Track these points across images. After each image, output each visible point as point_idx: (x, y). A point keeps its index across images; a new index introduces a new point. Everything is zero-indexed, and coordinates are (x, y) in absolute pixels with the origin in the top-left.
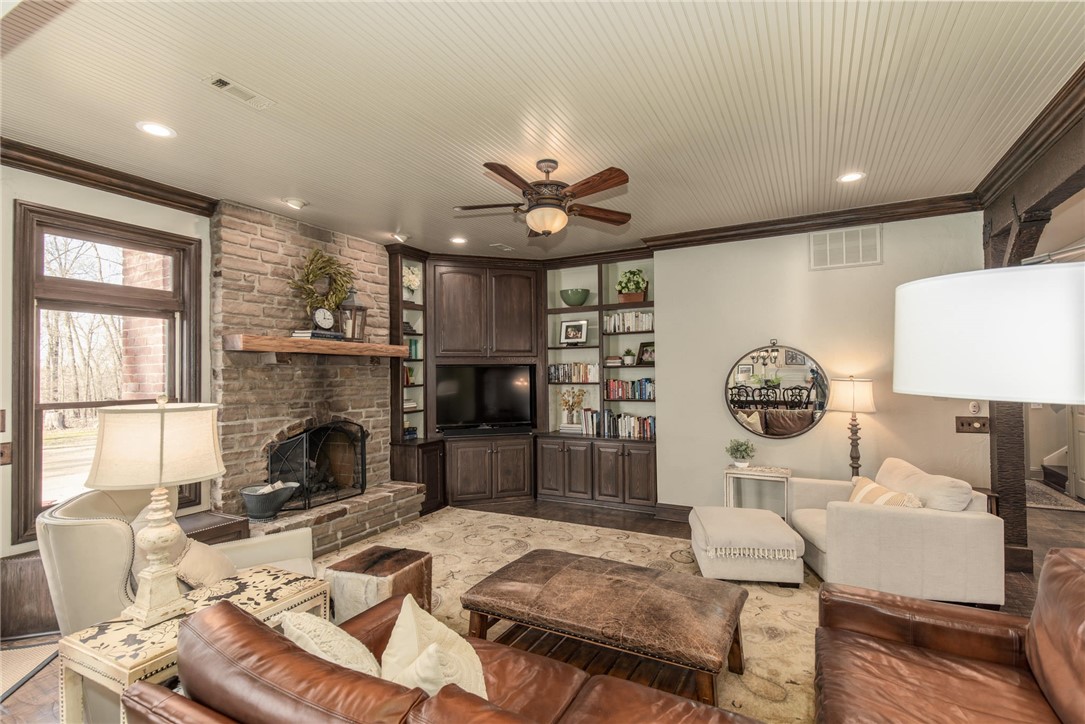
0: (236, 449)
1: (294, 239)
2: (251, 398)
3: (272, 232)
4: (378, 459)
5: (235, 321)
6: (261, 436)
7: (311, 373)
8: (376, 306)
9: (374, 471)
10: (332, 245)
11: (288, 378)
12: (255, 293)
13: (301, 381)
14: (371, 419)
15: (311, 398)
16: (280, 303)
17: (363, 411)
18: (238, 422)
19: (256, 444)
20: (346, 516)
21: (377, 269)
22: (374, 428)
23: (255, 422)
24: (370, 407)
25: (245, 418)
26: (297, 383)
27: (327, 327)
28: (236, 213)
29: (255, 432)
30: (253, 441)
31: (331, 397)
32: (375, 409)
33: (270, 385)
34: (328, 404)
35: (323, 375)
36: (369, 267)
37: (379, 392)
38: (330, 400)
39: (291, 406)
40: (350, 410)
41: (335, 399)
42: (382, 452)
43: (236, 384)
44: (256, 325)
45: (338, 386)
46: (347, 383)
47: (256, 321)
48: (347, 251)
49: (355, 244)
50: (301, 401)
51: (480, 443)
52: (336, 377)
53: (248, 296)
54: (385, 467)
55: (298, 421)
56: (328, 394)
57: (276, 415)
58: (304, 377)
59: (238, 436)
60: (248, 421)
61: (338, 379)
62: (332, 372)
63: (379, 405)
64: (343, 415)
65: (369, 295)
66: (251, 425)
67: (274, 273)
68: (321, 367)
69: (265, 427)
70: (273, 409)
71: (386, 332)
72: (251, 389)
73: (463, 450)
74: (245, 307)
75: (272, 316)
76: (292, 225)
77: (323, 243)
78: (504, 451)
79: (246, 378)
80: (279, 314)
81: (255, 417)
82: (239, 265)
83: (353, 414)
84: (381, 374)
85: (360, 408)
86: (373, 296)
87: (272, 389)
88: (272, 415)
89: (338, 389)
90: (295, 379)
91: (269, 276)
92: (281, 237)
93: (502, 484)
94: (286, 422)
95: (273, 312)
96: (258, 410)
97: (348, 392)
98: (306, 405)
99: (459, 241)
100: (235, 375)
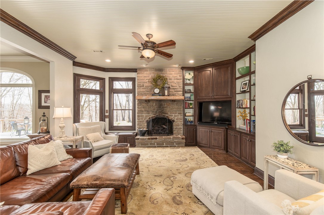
0: (140, 120)
1: (153, 73)
2: (143, 110)
3: (148, 72)
4: (178, 128)
5: (140, 93)
6: (145, 118)
7: (158, 104)
8: (178, 86)
9: (177, 131)
10: (164, 72)
11: (152, 105)
12: (144, 87)
13: (155, 106)
14: (176, 117)
15: (158, 110)
16: (150, 88)
17: (173, 115)
18: (141, 115)
19: (144, 120)
20: (157, 140)
21: (178, 75)
22: (177, 119)
23: (144, 115)
24: (175, 114)
25: (142, 114)
26: (154, 107)
27: (157, 93)
28: (140, 70)
29: (144, 117)
30: (144, 119)
31: (163, 110)
32: (177, 114)
33: (147, 107)
34: (162, 112)
35: (161, 105)
36: (175, 75)
37: (178, 110)
38: (163, 111)
39: (153, 112)
40: (169, 114)
41: (164, 111)
42: (180, 127)
43: (140, 107)
44: (144, 94)
45: (165, 108)
46: (168, 107)
47: (144, 93)
48: (168, 72)
49: (171, 70)
50: (155, 111)
51: (206, 128)
52: (165, 105)
53: (142, 88)
54: (181, 131)
55: (154, 116)
56: (162, 110)
57: (149, 114)
58: (156, 105)
59: (141, 118)
60: (143, 115)
61: (165, 106)
62: (163, 104)
63: (178, 113)
64: (167, 115)
65: (175, 83)
66: (143, 116)
67: (148, 82)
68: (161, 103)
69: (146, 116)
70: (148, 112)
71: (182, 93)
72: (143, 108)
73: (201, 129)
74: (142, 90)
75: (148, 92)
76: (153, 70)
77: (161, 72)
78: (214, 132)
79: (142, 105)
80: (150, 91)
81: (144, 114)
82: (141, 81)
83: (170, 115)
84: (179, 105)
85: (172, 114)
86: (177, 83)
87: (148, 108)
88: (148, 114)
89: (165, 109)
90: (154, 106)
91: (147, 83)
92: (150, 73)
93: (213, 144)
94: (151, 115)
95: (148, 91)
96: (145, 112)
97: (168, 109)
98: (156, 112)
99: (191, 62)
100: (140, 105)
